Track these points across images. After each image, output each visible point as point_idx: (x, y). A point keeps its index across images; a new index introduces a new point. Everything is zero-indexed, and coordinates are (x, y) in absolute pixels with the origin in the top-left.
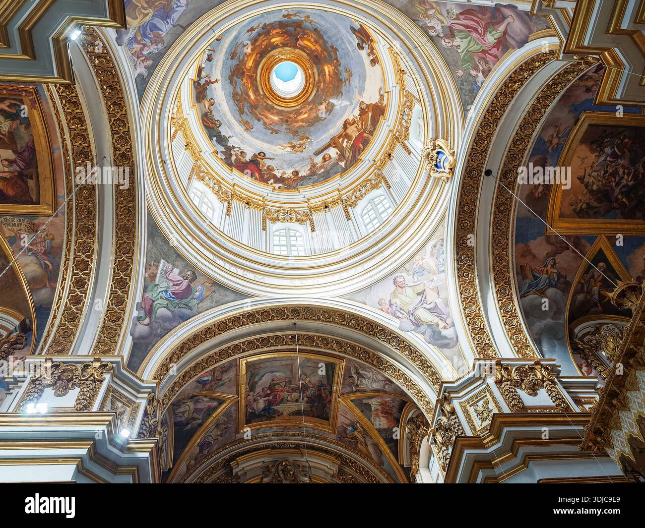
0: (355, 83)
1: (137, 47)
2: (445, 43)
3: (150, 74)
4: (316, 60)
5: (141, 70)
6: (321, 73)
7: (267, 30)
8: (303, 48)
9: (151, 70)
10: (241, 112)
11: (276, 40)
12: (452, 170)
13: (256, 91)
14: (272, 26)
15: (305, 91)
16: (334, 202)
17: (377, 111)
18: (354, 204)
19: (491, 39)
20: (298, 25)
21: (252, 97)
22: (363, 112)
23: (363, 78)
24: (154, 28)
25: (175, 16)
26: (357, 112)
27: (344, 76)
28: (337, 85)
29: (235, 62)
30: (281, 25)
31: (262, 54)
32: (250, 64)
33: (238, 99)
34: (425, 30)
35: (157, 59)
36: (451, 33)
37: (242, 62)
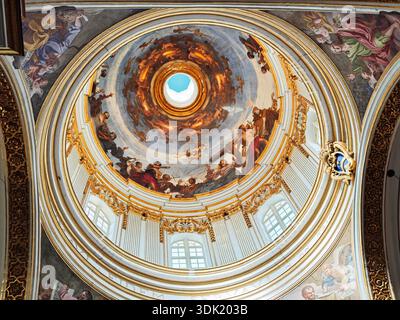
0: (247, 89)
1: (33, 69)
2: (334, 50)
3: (46, 94)
4: (208, 70)
5: (37, 90)
6: (214, 82)
7: (158, 45)
8: (194, 60)
9: (46, 89)
10: (136, 123)
11: (168, 54)
12: (353, 172)
13: (150, 103)
14: (164, 41)
15: (199, 99)
16: (234, 209)
17: (272, 116)
18: (254, 210)
19: (379, 43)
20: (189, 38)
21: (147, 108)
22: (257, 117)
23: (255, 85)
24: (50, 50)
25: (70, 38)
26: (251, 118)
27: (236, 84)
28: (230, 93)
29: (129, 76)
30: (172, 39)
31: (155, 67)
32: (143, 77)
33: (133, 112)
34: (313, 38)
35: (52, 79)
36: (339, 40)
37: (136, 76)
